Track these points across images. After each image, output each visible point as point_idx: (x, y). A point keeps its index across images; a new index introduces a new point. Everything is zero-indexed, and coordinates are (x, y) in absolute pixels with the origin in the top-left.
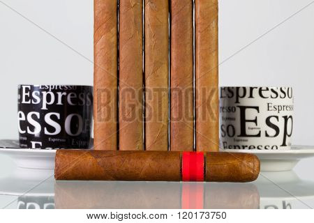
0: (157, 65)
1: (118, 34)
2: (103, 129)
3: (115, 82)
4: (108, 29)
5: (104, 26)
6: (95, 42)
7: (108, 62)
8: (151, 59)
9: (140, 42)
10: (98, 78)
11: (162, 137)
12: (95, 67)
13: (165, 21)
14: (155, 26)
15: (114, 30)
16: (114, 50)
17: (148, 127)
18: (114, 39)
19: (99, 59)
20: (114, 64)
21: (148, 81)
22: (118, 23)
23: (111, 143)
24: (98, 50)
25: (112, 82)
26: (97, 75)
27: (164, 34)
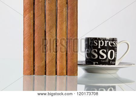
0: (51, 28)
1: (34, 14)
2: (27, 56)
3: (33, 35)
4: (30, 12)
5: (28, 10)
6: (24, 17)
7: (30, 26)
8: (48, 25)
9: (44, 17)
10: (25, 33)
11: (53, 59)
12: (24, 28)
13: (55, 9)
14: (50, 11)
15: (32, 12)
16: (32, 21)
17: (47, 55)
18: (32, 16)
19: (26, 25)
20: (32, 27)
21: (47, 35)
22: (34, 9)
23: (31, 62)
24: (25, 21)
25: (31, 35)
26: (25, 31)
27: (54, 14)
